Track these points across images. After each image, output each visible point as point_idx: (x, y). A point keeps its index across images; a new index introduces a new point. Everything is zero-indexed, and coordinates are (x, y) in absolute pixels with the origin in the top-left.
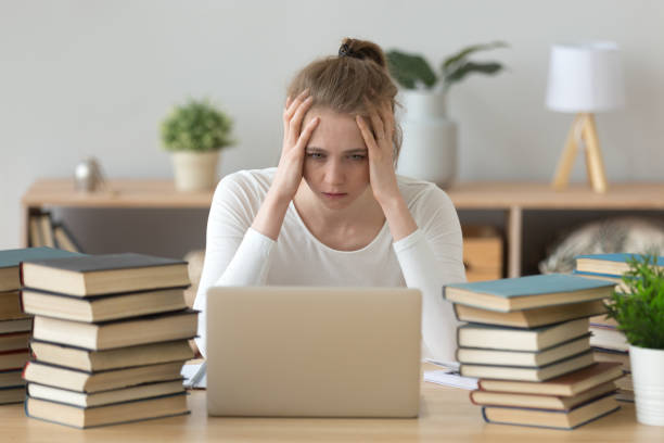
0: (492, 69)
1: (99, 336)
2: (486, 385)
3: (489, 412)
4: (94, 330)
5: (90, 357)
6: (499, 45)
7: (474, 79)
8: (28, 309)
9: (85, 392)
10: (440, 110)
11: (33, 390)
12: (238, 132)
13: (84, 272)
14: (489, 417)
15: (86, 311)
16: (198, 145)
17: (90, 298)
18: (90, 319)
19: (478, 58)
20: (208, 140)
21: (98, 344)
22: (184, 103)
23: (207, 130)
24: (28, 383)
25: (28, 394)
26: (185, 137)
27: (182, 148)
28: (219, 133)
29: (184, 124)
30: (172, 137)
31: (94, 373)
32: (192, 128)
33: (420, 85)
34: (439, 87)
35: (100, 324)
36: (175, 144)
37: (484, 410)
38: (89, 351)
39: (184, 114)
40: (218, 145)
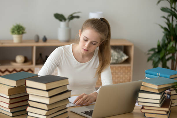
0: (78, 17)
1: (50, 100)
2: (145, 108)
3: (146, 114)
4: (49, 99)
5: (47, 106)
6: (79, 12)
7: (75, 20)
8: (28, 92)
9: (46, 116)
10: (68, 26)
11: (29, 114)
12: (26, 30)
13: (46, 83)
14: (146, 116)
15: (47, 94)
16: (19, 33)
17: (48, 91)
18: (48, 96)
19: (75, 15)
20: (21, 32)
21: (50, 103)
22: (15, 25)
23: (21, 30)
24: (28, 112)
25: (28, 115)
26: (16, 32)
27: (15, 34)
28: (23, 31)
29: (16, 29)
30: (13, 32)
31: (48, 110)
32: (17, 30)
33: (63, 20)
34: (67, 21)
35: (50, 97)
36: (14, 33)
37: (144, 114)
38: (47, 104)
39: (16, 27)
40: (23, 33)
